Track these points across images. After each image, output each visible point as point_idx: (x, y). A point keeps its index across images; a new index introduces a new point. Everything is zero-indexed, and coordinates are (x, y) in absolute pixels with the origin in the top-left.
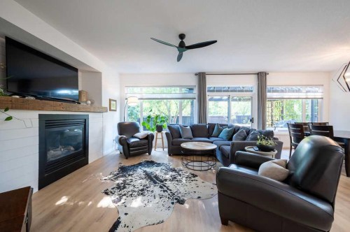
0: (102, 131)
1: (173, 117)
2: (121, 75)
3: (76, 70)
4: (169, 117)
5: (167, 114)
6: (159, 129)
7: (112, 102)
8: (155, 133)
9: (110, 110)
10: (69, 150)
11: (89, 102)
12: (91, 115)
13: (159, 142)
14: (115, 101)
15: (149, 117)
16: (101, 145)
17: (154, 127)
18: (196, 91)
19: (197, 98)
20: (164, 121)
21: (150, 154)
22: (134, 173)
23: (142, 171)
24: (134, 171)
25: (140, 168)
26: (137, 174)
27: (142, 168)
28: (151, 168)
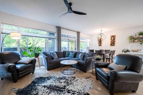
18: (56, 35)
19: (56, 38)
21: (33, 73)
22: (37, 91)
23: (42, 87)
24: (36, 90)
25: (38, 86)
26: (40, 91)
27: (39, 85)
28: (46, 82)
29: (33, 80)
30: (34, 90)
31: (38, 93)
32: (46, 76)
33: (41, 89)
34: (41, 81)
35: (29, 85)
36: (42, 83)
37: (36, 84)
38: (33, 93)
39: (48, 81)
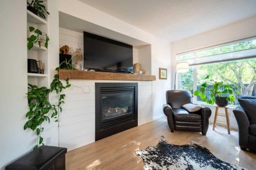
0: (152, 98)
1: (246, 85)
2: (172, 43)
3: (131, 47)
4: (239, 85)
5: (236, 81)
6: (222, 102)
7: (162, 71)
8: (213, 106)
9: (160, 78)
10: (122, 112)
11: (141, 72)
12: (140, 83)
13: (222, 119)
14: (166, 70)
15: (204, 85)
16: (151, 111)
17: (212, 99)
20: (231, 92)
21: (204, 134)
22: (173, 162)
23: (186, 163)
24: (174, 158)
25: (184, 157)
26: (176, 166)
27: (187, 157)
28: (202, 165)
29: (189, 144)
30: (173, 156)
31: (171, 164)
32: (218, 157)
33: (180, 165)
34: (197, 155)
35: (177, 146)
36: (194, 158)
37: (185, 153)
38: (167, 159)
39: (210, 165)
